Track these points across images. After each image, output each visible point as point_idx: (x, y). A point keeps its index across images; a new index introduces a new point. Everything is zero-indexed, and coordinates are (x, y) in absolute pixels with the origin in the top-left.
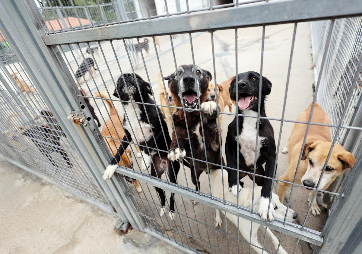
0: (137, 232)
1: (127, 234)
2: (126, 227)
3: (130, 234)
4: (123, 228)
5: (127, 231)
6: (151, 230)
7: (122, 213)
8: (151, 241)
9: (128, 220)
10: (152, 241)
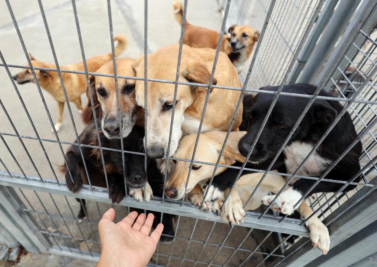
0: (35, 255)
1: (19, 264)
2: (16, 254)
3: (25, 261)
4: (12, 257)
5: (18, 259)
6: (61, 249)
7: (8, 236)
8: (61, 263)
9: (19, 243)
10: (63, 262)
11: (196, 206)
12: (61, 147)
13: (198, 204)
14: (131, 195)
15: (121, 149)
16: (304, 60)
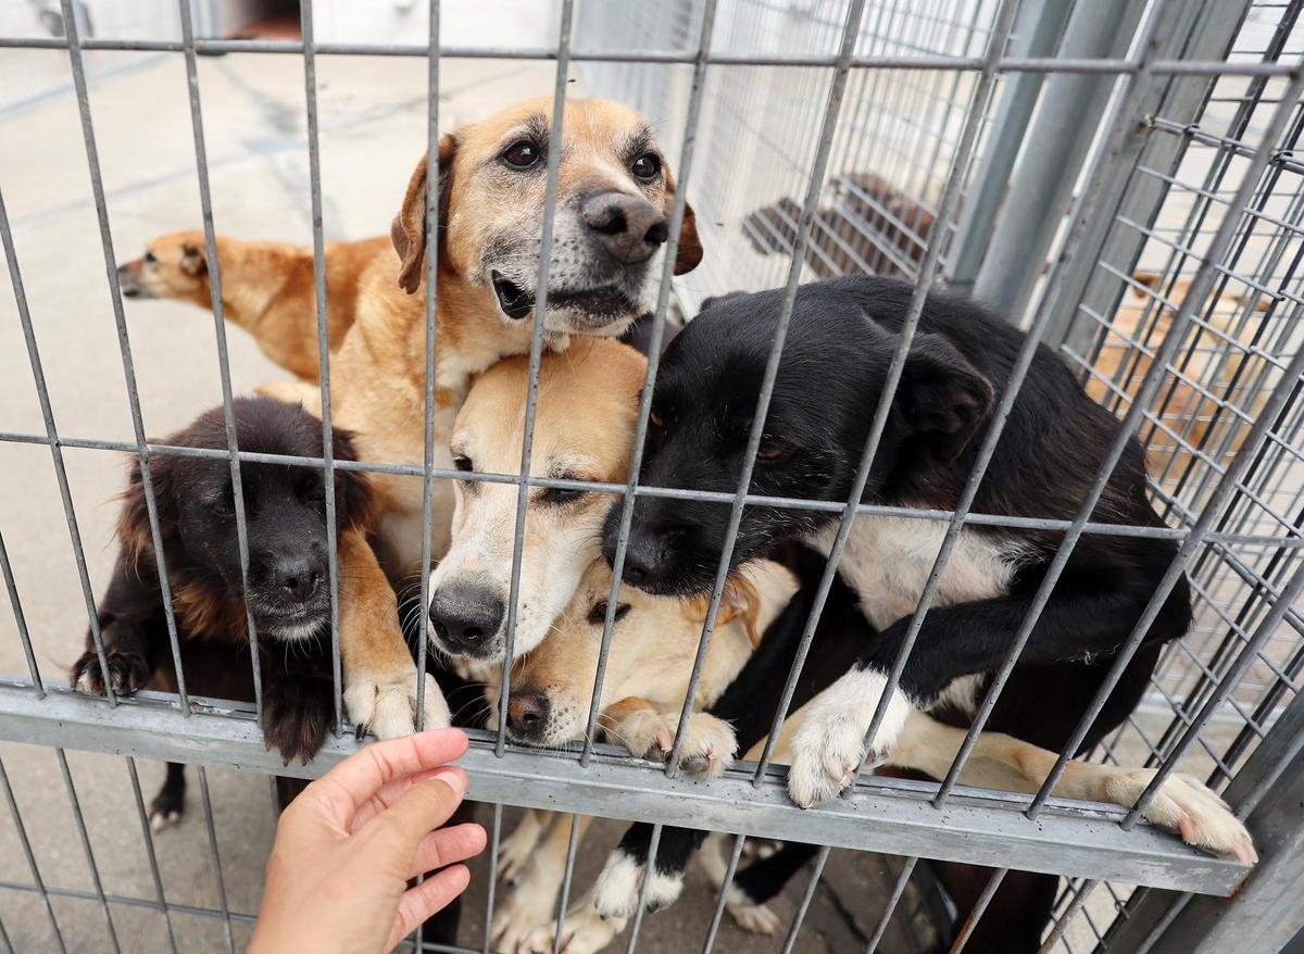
11: (648, 756)
12: (59, 461)
13: (658, 746)
14: (360, 726)
15: (320, 454)
16: (964, 276)
